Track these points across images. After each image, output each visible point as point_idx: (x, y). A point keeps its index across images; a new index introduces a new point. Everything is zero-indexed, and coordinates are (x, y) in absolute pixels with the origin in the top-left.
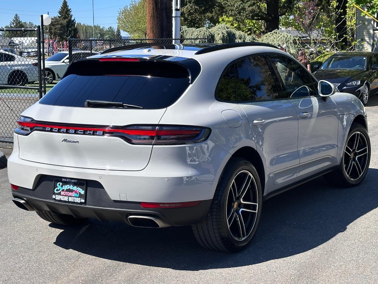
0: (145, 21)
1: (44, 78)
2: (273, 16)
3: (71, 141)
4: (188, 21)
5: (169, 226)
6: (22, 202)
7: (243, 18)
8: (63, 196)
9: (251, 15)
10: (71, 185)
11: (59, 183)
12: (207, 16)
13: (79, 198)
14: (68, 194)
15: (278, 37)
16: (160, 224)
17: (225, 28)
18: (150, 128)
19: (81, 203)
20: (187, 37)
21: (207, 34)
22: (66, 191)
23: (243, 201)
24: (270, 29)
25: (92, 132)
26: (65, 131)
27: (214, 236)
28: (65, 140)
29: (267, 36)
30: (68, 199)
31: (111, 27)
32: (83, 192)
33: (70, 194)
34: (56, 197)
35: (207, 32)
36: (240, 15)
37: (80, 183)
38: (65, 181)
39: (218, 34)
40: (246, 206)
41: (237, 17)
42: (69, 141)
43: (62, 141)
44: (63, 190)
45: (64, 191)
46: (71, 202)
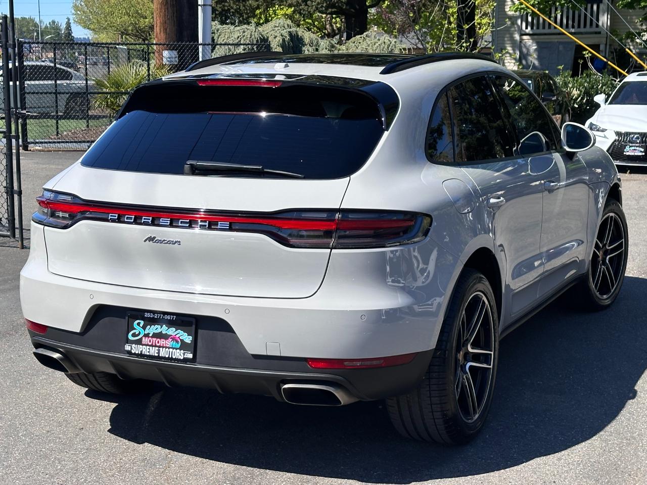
0: (122, 13)
1: (16, 112)
2: (358, 7)
3: (164, 241)
4: (217, 12)
5: (357, 400)
6: (56, 356)
7: (312, 11)
8: (148, 347)
9: (325, 5)
10: (164, 326)
11: (138, 321)
12: (249, 5)
13: (182, 351)
14: (158, 342)
15: (375, 44)
16: (342, 397)
17: (286, 27)
18: (324, 215)
19: (185, 360)
20: (220, 41)
21: (257, 36)
22: (152, 337)
23: (472, 349)
24: (356, 30)
25: (207, 224)
26: (150, 221)
27: (432, 417)
28: (151, 239)
29: (356, 42)
30: (159, 353)
31: (54, 22)
32: (188, 339)
33: (162, 342)
34: (131, 348)
35: (256, 33)
36: (306, 5)
37: (183, 321)
38: (151, 317)
39: (275, 37)
40: (476, 358)
41: (301, 7)
42: (160, 240)
43: (145, 241)
44: (147, 335)
45: (149, 337)
46: (164, 358)
